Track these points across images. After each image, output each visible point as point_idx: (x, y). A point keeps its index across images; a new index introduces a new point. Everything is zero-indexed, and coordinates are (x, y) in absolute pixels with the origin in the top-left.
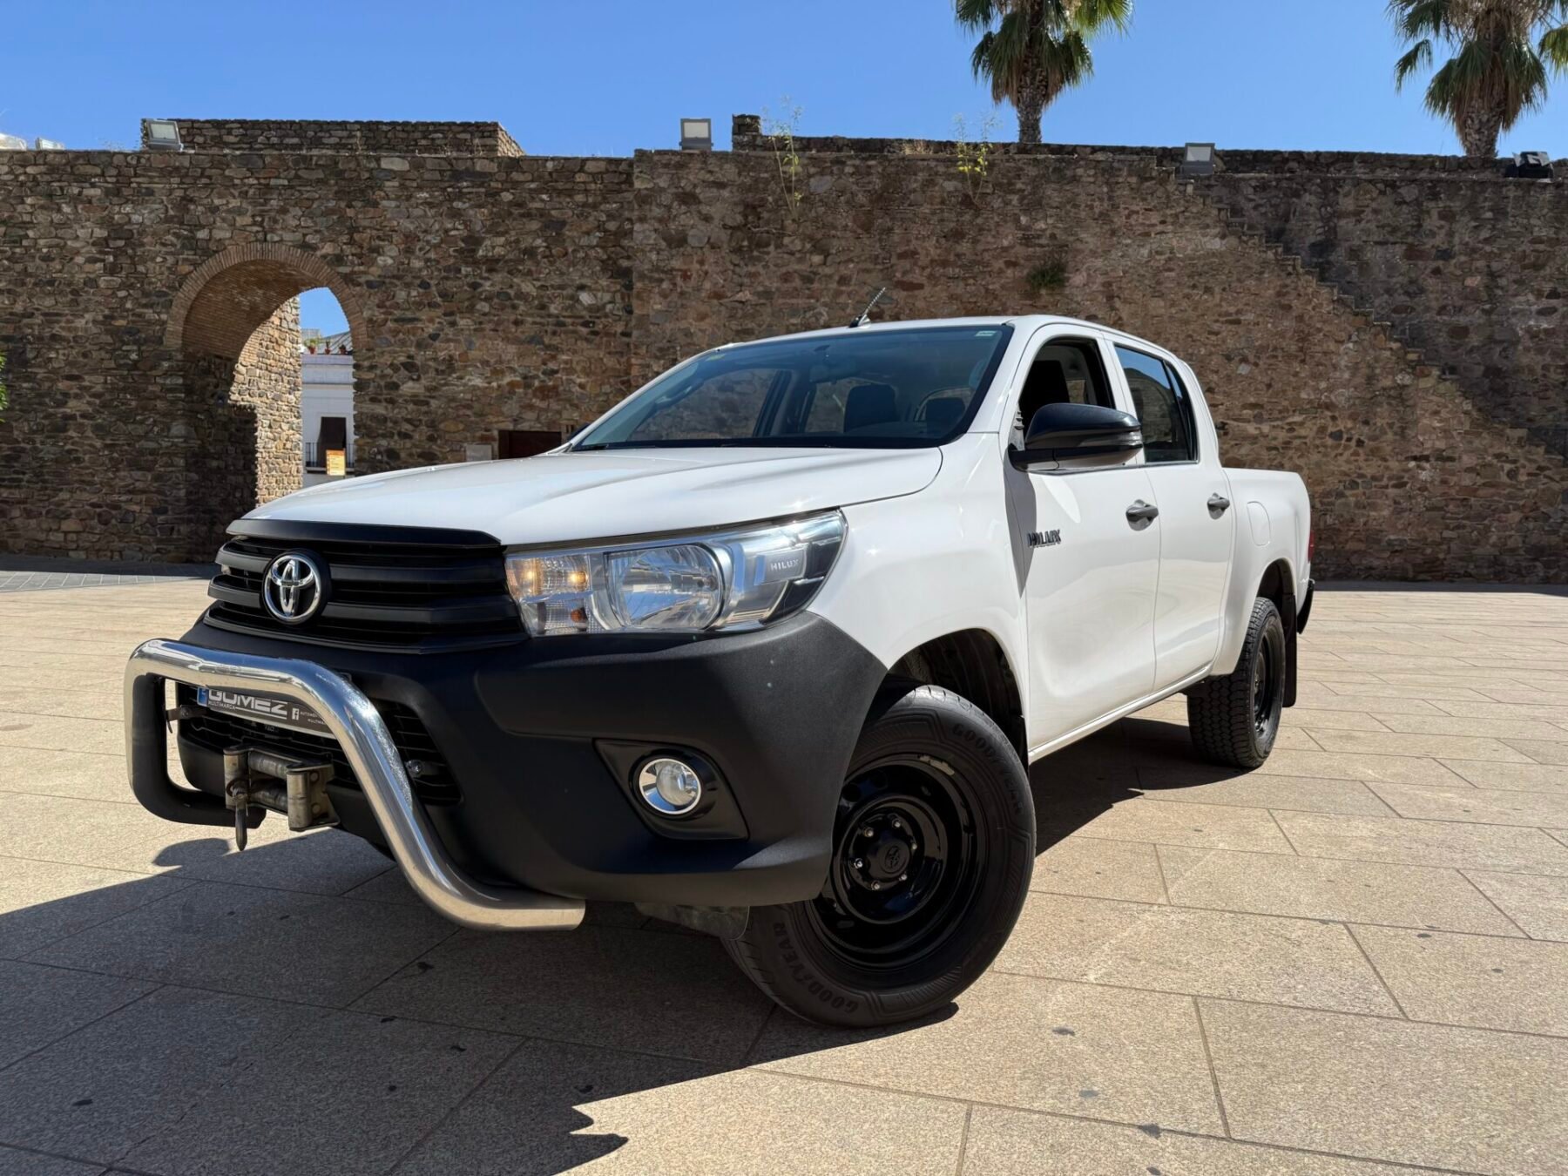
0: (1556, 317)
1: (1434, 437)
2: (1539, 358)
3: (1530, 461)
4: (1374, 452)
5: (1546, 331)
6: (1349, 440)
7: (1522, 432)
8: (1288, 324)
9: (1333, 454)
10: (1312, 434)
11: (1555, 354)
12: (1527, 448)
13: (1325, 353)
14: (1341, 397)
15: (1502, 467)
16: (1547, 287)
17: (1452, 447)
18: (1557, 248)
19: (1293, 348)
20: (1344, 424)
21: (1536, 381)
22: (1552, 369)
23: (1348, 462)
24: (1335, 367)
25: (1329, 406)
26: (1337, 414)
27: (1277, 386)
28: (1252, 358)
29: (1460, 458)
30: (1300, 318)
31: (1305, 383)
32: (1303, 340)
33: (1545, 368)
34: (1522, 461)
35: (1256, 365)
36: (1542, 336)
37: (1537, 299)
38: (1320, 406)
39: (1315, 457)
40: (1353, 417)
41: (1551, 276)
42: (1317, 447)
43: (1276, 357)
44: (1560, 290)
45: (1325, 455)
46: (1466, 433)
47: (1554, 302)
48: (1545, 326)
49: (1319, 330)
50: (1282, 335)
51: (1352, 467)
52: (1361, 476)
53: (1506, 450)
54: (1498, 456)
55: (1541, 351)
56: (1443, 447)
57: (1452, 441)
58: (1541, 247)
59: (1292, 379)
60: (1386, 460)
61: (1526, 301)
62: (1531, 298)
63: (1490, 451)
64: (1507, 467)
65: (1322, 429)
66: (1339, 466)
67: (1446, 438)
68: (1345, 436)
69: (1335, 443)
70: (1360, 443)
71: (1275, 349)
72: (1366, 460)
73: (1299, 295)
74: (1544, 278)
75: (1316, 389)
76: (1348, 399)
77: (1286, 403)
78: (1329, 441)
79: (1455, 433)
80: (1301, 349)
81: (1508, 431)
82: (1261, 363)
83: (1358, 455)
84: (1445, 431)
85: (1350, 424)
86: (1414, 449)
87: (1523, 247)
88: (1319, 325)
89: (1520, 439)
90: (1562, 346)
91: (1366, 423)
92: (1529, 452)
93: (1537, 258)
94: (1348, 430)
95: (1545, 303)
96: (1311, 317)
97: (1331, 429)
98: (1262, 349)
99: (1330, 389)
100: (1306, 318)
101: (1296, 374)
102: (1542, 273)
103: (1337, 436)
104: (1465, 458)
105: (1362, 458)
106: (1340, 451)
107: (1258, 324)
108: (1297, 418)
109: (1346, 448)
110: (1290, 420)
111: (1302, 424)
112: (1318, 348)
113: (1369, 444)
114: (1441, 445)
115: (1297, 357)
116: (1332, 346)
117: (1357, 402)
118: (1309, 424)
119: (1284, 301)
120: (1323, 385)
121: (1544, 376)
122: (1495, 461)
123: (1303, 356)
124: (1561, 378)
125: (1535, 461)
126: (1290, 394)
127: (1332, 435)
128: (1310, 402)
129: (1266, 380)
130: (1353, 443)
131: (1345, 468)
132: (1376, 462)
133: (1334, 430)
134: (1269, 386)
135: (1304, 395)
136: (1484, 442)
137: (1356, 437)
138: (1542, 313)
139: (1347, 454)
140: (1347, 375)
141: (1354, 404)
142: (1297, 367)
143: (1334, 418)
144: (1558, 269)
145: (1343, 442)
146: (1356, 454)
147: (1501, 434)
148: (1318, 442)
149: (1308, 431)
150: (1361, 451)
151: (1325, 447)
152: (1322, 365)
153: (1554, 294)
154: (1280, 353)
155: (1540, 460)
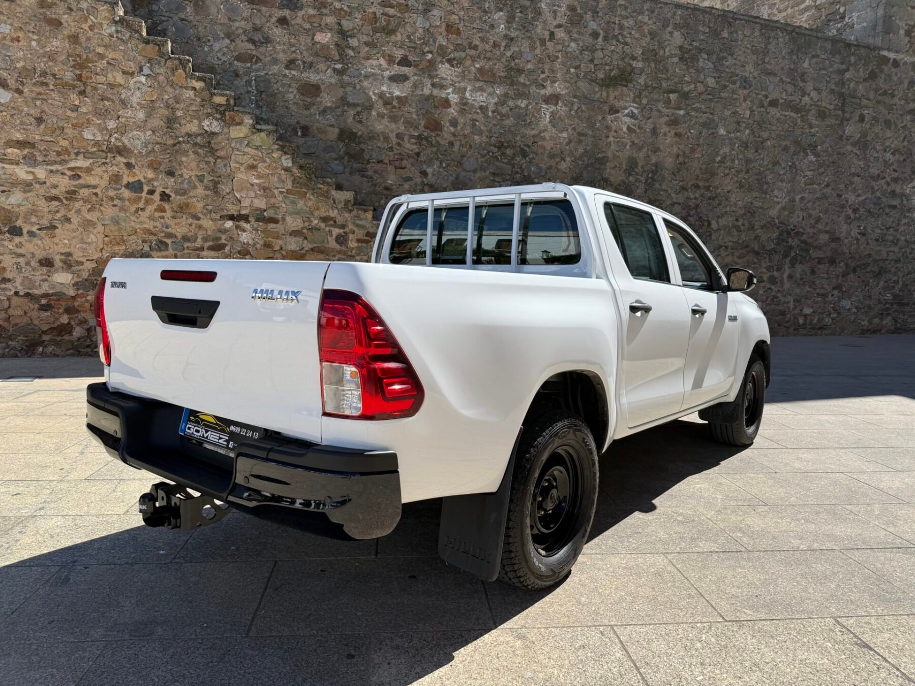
0: (408, 84)
1: (252, 194)
2: (393, 126)
3: (358, 226)
4: (183, 208)
5: (398, 98)
6: (151, 192)
7: (348, 195)
8: (57, 44)
9: (133, 209)
10: (104, 183)
11: (409, 123)
12: (355, 212)
13: (111, 86)
14: (136, 140)
15: (330, 232)
16: (399, 54)
17: (274, 207)
18: (407, 15)
19: (69, 76)
20: (142, 174)
21: (391, 149)
22: (406, 138)
23: (151, 218)
24: (124, 103)
25: (121, 151)
26: (133, 161)
27: (51, 121)
28: (11, 82)
29: (284, 219)
30: (74, 39)
31: (89, 121)
32: (81, 66)
33: (399, 136)
34: (351, 226)
35: (20, 92)
36: (395, 103)
37: (389, 64)
38: (110, 150)
39: (110, 212)
40: (154, 166)
41: (403, 43)
42: (112, 199)
43: (46, 84)
44: (411, 58)
45: (122, 209)
46: (288, 192)
47: (405, 70)
48: (397, 93)
49: (101, 56)
50: (51, 57)
51: (158, 224)
52: (170, 235)
53: (334, 213)
54: (324, 219)
55: (394, 119)
56: (263, 206)
57: (273, 200)
58: (391, 11)
59: (69, 113)
60: (198, 219)
61: (376, 64)
62: (382, 61)
63: (316, 213)
64: (336, 231)
65: (116, 179)
66: (141, 223)
67: (266, 197)
68: (146, 188)
69: (133, 195)
70: (165, 197)
71: (44, 74)
72: (174, 217)
73: (71, 10)
74: (395, 44)
75: (103, 129)
76: (146, 145)
77: (65, 143)
78: (126, 193)
79: (276, 192)
80: (79, 78)
81: (334, 192)
82: (26, 90)
83: (164, 210)
84: (265, 189)
85: (150, 174)
86: (230, 206)
87: (373, 9)
88: (100, 50)
89: (347, 202)
90: (414, 116)
91: (171, 174)
92: (358, 217)
93: (389, 23)
94: (150, 181)
95: (397, 69)
96: (88, 39)
97: (126, 179)
98: (25, 74)
99: (122, 130)
100: (83, 39)
101: (75, 109)
102: (393, 38)
103: (136, 187)
104: (289, 219)
105: (169, 214)
106: (141, 205)
107: (18, 40)
108: (81, 163)
109: (147, 202)
110: (72, 164)
111: (88, 170)
112: (101, 79)
113: (176, 199)
114: (261, 203)
115: (74, 87)
116: (120, 79)
117: (157, 147)
118: (98, 170)
119: (50, 14)
120: (112, 124)
121: (399, 144)
122: (323, 225)
123: (81, 85)
124: (416, 148)
125: (363, 227)
126: (69, 131)
127: (128, 186)
128: (97, 144)
129: (35, 112)
130: (156, 197)
131: (149, 225)
132: (185, 220)
133: (131, 180)
134: (40, 120)
135: (87, 135)
136: (310, 203)
137: (159, 190)
138: (394, 79)
139: (151, 208)
140: (141, 115)
141: (153, 150)
142: (75, 99)
143: (129, 166)
144: (409, 37)
145: (144, 194)
146: (161, 210)
147: (326, 195)
148: (111, 193)
149: (99, 178)
150: (167, 206)
151: (121, 199)
152: (108, 99)
153: (405, 62)
154: (50, 81)
155: (367, 225)
